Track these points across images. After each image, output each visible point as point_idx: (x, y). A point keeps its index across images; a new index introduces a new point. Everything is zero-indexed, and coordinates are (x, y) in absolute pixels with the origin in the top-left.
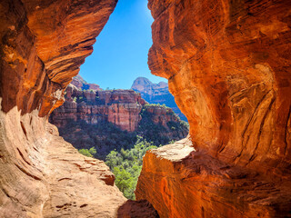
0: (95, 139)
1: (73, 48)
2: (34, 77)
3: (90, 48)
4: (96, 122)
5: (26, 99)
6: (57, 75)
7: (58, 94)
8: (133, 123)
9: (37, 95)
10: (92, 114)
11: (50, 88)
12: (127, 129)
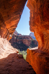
0: (20, 47)
1: (13, 26)
2: (6, 32)
3: (16, 26)
4: (20, 43)
5: (4, 36)
6: (10, 32)
7: (11, 36)
8: (29, 44)
9: (6, 35)
10: (19, 41)
11: (9, 34)
12: (28, 45)
